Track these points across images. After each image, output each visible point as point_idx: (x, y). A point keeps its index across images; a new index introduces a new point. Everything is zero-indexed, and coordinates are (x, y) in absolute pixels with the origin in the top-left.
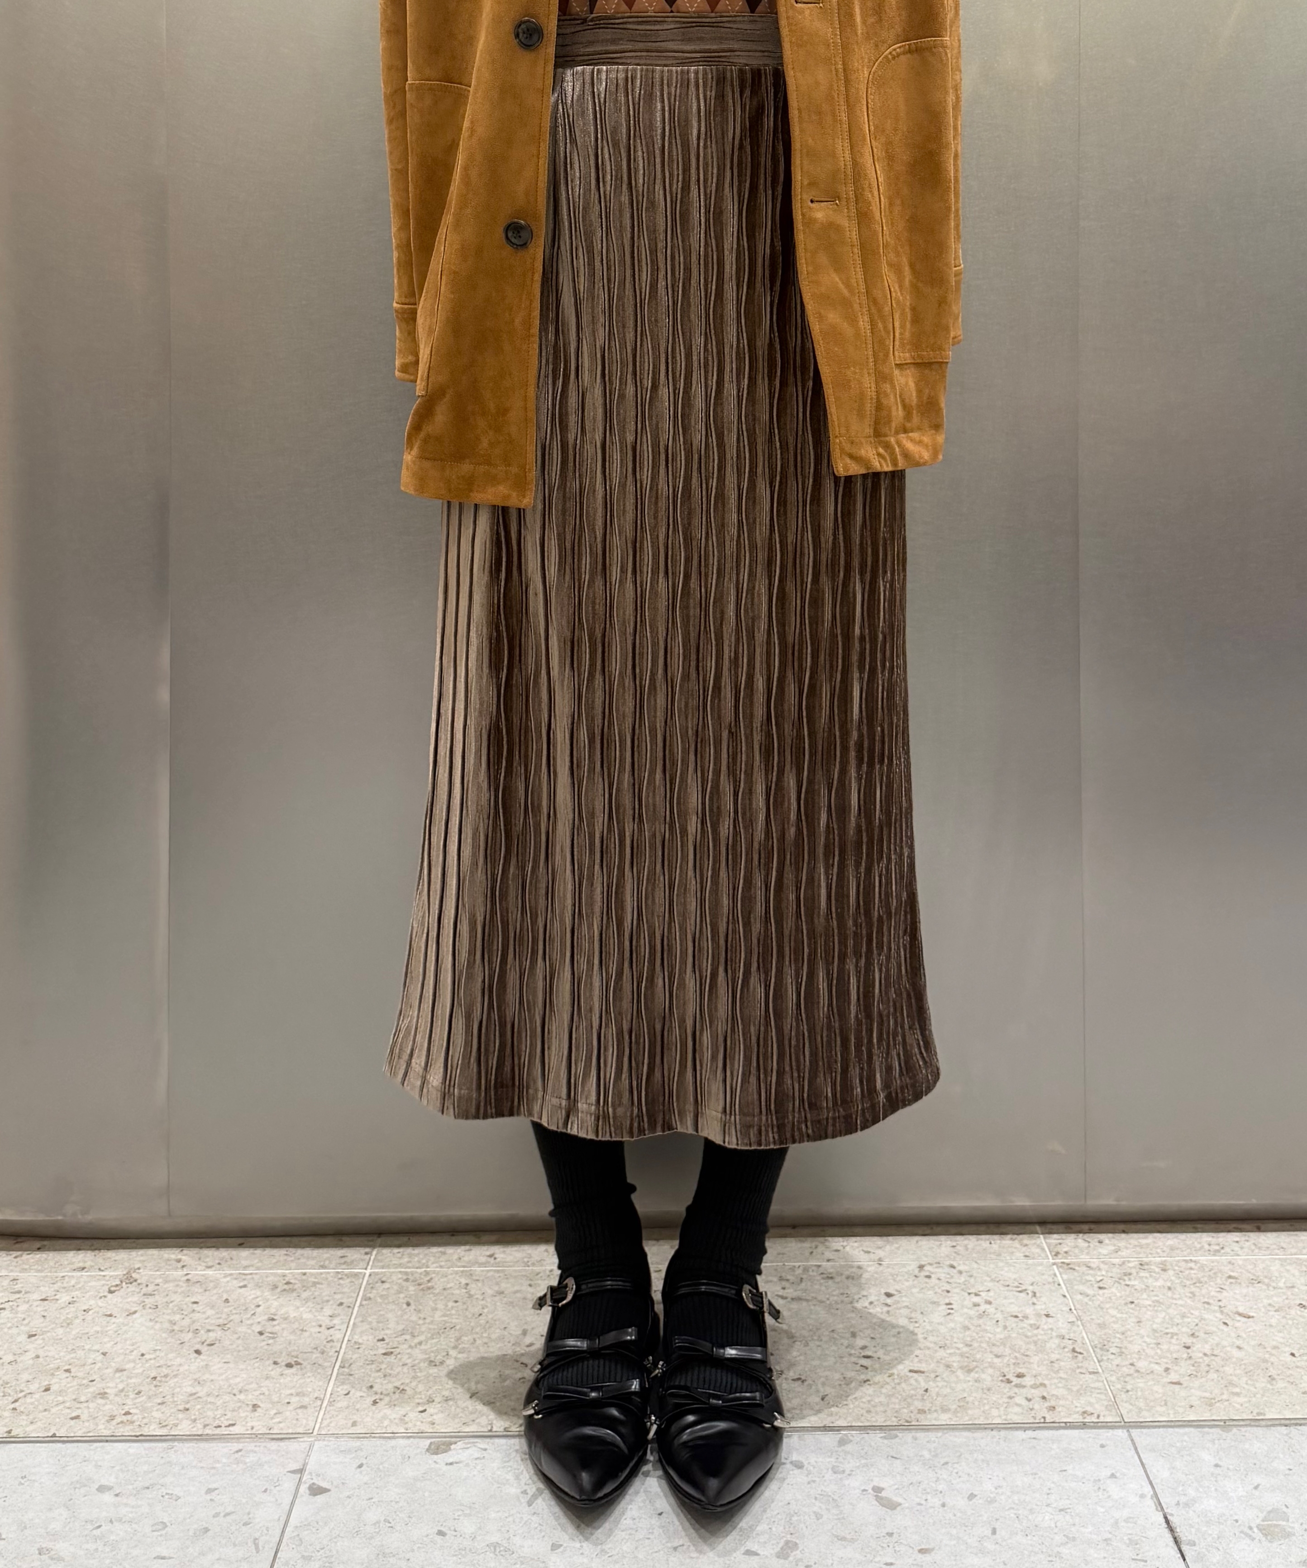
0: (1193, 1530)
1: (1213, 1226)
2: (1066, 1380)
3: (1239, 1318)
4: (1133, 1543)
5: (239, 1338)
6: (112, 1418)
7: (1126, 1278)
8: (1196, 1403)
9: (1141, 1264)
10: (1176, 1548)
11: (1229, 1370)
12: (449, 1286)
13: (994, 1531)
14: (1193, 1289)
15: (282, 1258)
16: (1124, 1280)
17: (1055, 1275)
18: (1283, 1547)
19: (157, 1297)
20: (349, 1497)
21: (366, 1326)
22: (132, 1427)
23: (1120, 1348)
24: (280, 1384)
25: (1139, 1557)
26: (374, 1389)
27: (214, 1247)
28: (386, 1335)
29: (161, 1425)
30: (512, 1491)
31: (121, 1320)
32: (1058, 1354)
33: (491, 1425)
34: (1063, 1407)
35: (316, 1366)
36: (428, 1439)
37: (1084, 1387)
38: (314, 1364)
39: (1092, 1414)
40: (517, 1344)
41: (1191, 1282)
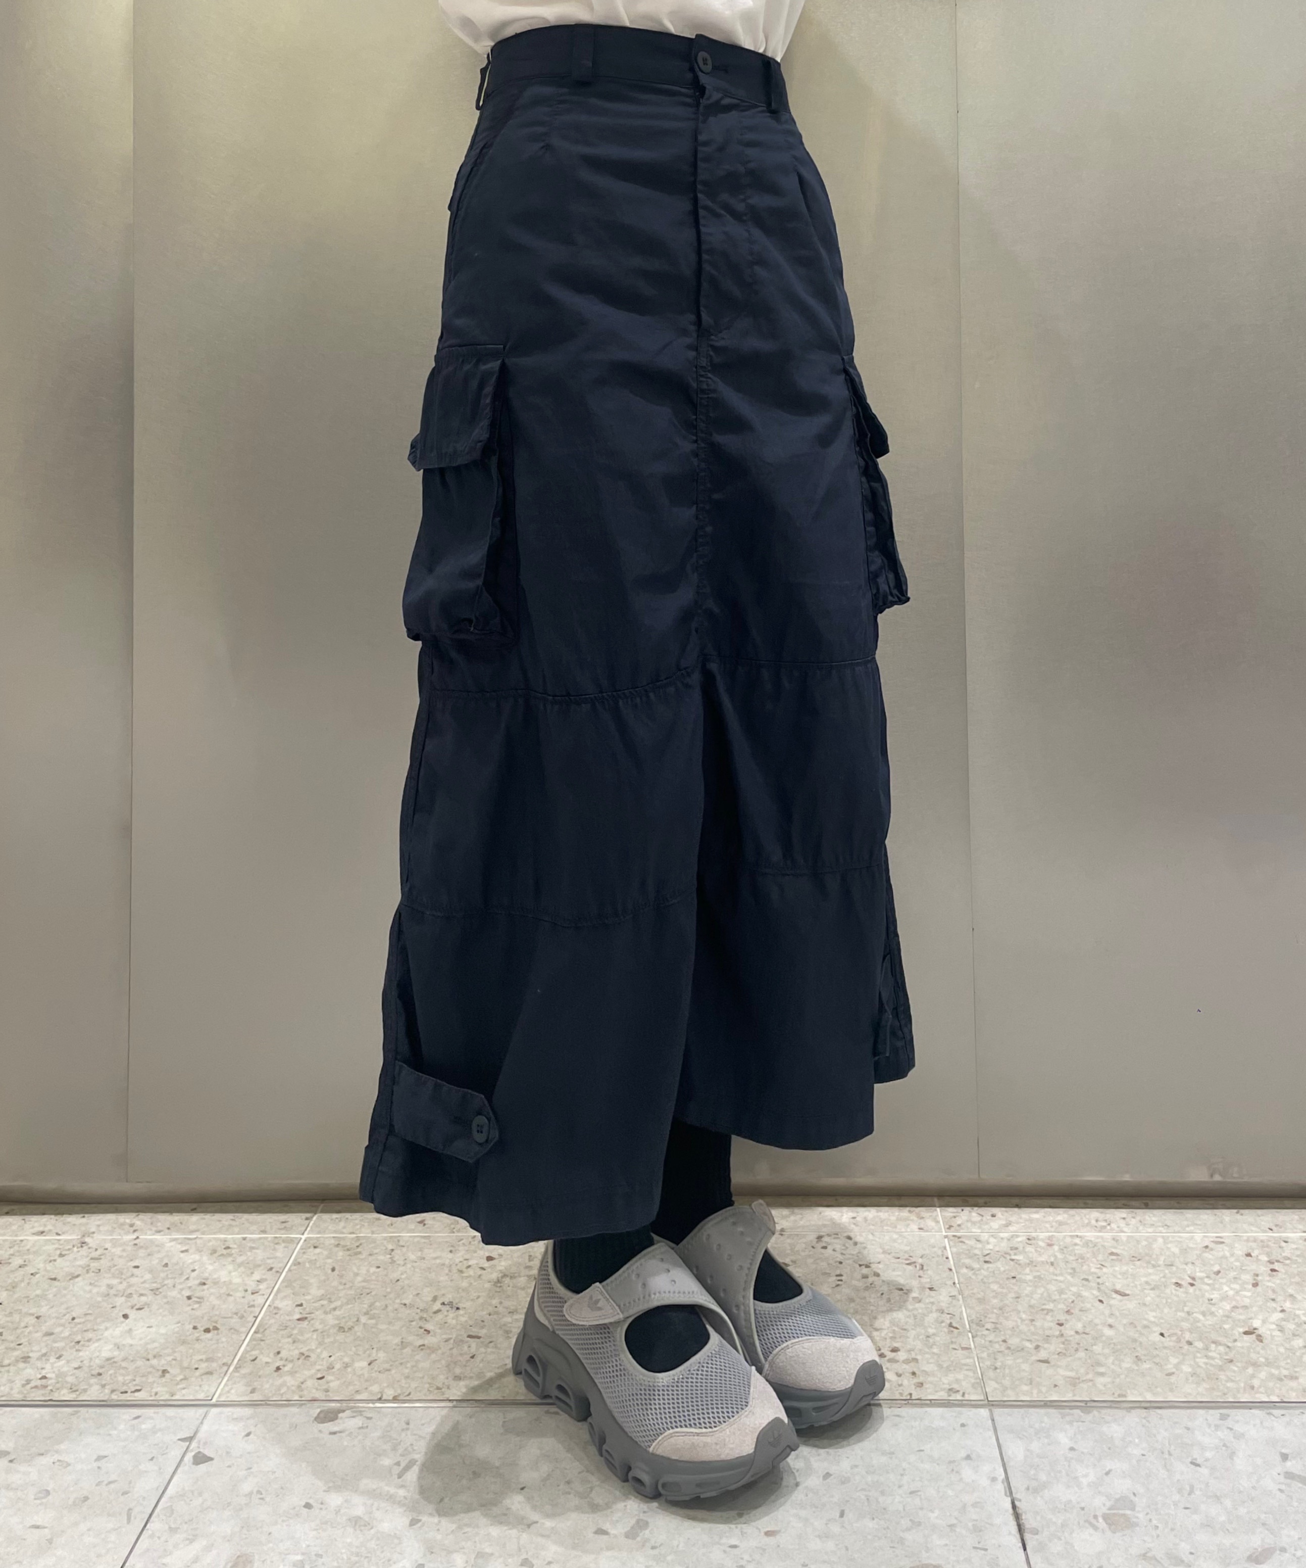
0: (1037, 1518)
1: (1101, 1202)
2: (939, 1355)
3: (1115, 1295)
5: (167, 1303)
6: (28, 1382)
7: (1011, 1252)
8: (1060, 1382)
9: (1029, 1239)
10: (1018, 1536)
11: (1097, 1348)
12: (375, 1251)
13: (842, 1514)
14: (1074, 1265)
15: (228, 1223)
16: (1010, 1255)
17: (945, 1248)
18: (1125, 1538)
19: (102, 1261)
20: (229, 1467)
21: (288, 1291)
22: (43, 1392)
23: (997, 1323)
24: (194, 1349)
25: (980, 1546)
26: (280, 1355)
27: (168, 1212)
28: (306, 1300)
29: (72, 1390)
30: (387, 1462)
31: (63, 1284)
32: (935, 1328)
33: (382, 1393)
34: (931, 1383)
35: (232, 1331)
36: (318, 1407)
37: (954, 1364)
38: (231, 1329)
39: (958, 1391)
40: (424, 1310)
41: (1074, 1258)
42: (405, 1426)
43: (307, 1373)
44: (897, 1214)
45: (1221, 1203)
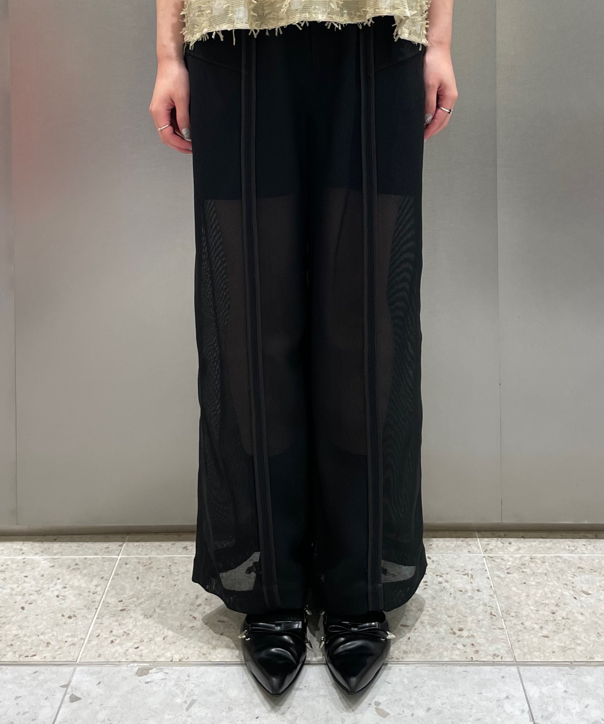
1: (571, 534)
2: (486, 633)
3: (583, 594)
5: (45, 599)
7: (522, 567)
8: (556, 650)
11: (576, 628)
12: (160, 567)
14: (559, 575)
15: (76, 548)
16: (521, 568)
17: (484, 564)
19: (6, 573)
20: (91, 703)
21: (113, 592)
23: (517, 612)
24: (63, 629)
26: (112, 633)
27: (40, 541)
28: (124, 598)
30: (179, 701)
32: (483, 616)
33: (172, 657)
34: (483, 651)
35: (84, 617)
36: (138, 666)
37: (495, 638)
38: (83, 616)
39: (499, 656)
40: (192, 604)
41: (558, 571)
42: (187, 678)
43: (129, 644)
44: (455, 542)
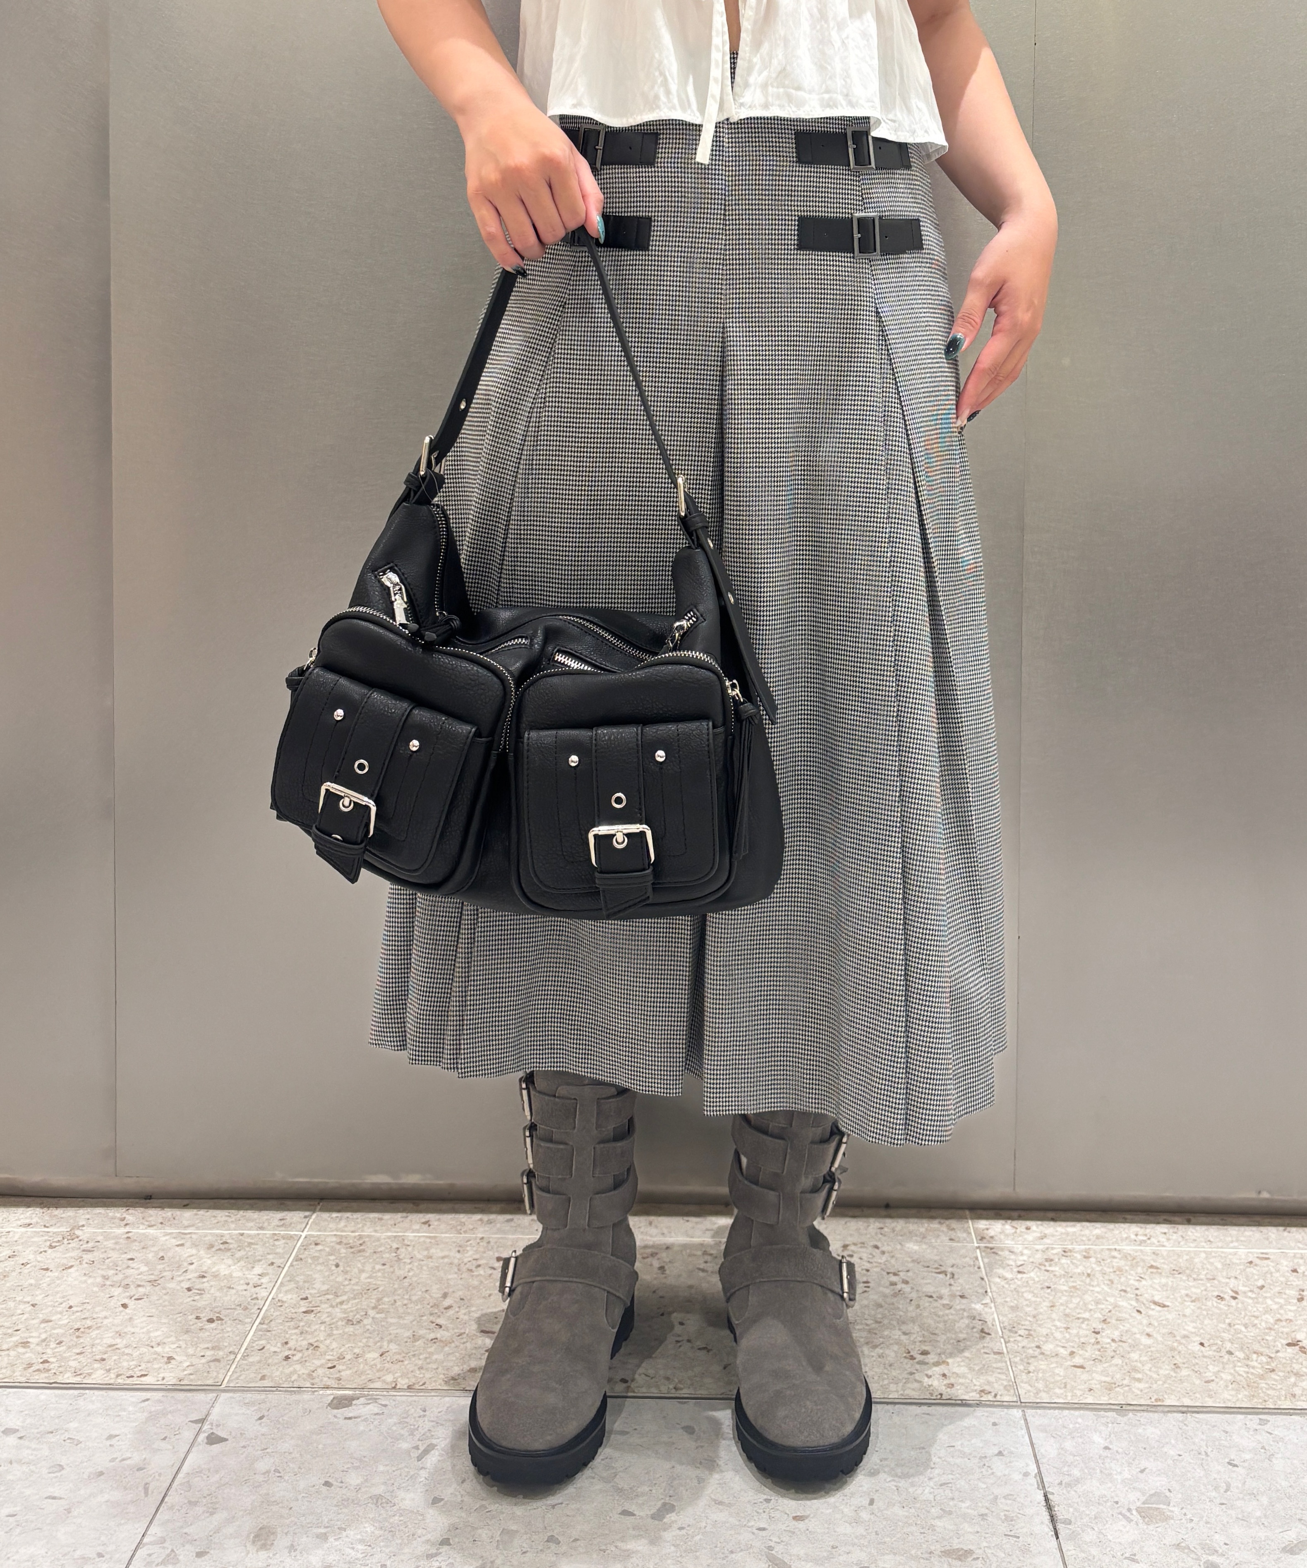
0: (1071, 1510)
1: (1143, 1217)
2: (970, 1359)
3: (1153, 1306)
4: (1008, 1519)
5: (167, 1294)
6: (30, 1365)
7: (1047, 1264)
8: (1094, 1385)
9: (1065, 1251)
10: (1051, 1527)
12: (380, 1250)
13: (872, 1502)
14: (1112, 1276)
15: (224, 1218)
16: (1044, 1266)
17: (977, 1258)
18: (1159, 1530)
19: (95, 1253)
20: (244, 1447)
21: (292, 1285)
22: (46, 1375)
23: (1029, 1330)
24: (198, 1338)
25: (1012, 1533)
26: (289, 1346)
27: (159, 1207)
28: (311, 1294)
29: (76, 1374)
30: (405, 1446)
31: (56, 1274)
32: (967, 1334)
33: (396, 1382)
34: (962, 1384)
35: (237, 1321)
36: (332, 1394)
37: (987, 1367)
38: (235, 1320)
39: (991, 1393)
40: (435, 1306)
41: (1111, 1270)
42: (422, 1413)
43: (317, 1363)
44: (926, 1225)
45: (1267, 1220)
